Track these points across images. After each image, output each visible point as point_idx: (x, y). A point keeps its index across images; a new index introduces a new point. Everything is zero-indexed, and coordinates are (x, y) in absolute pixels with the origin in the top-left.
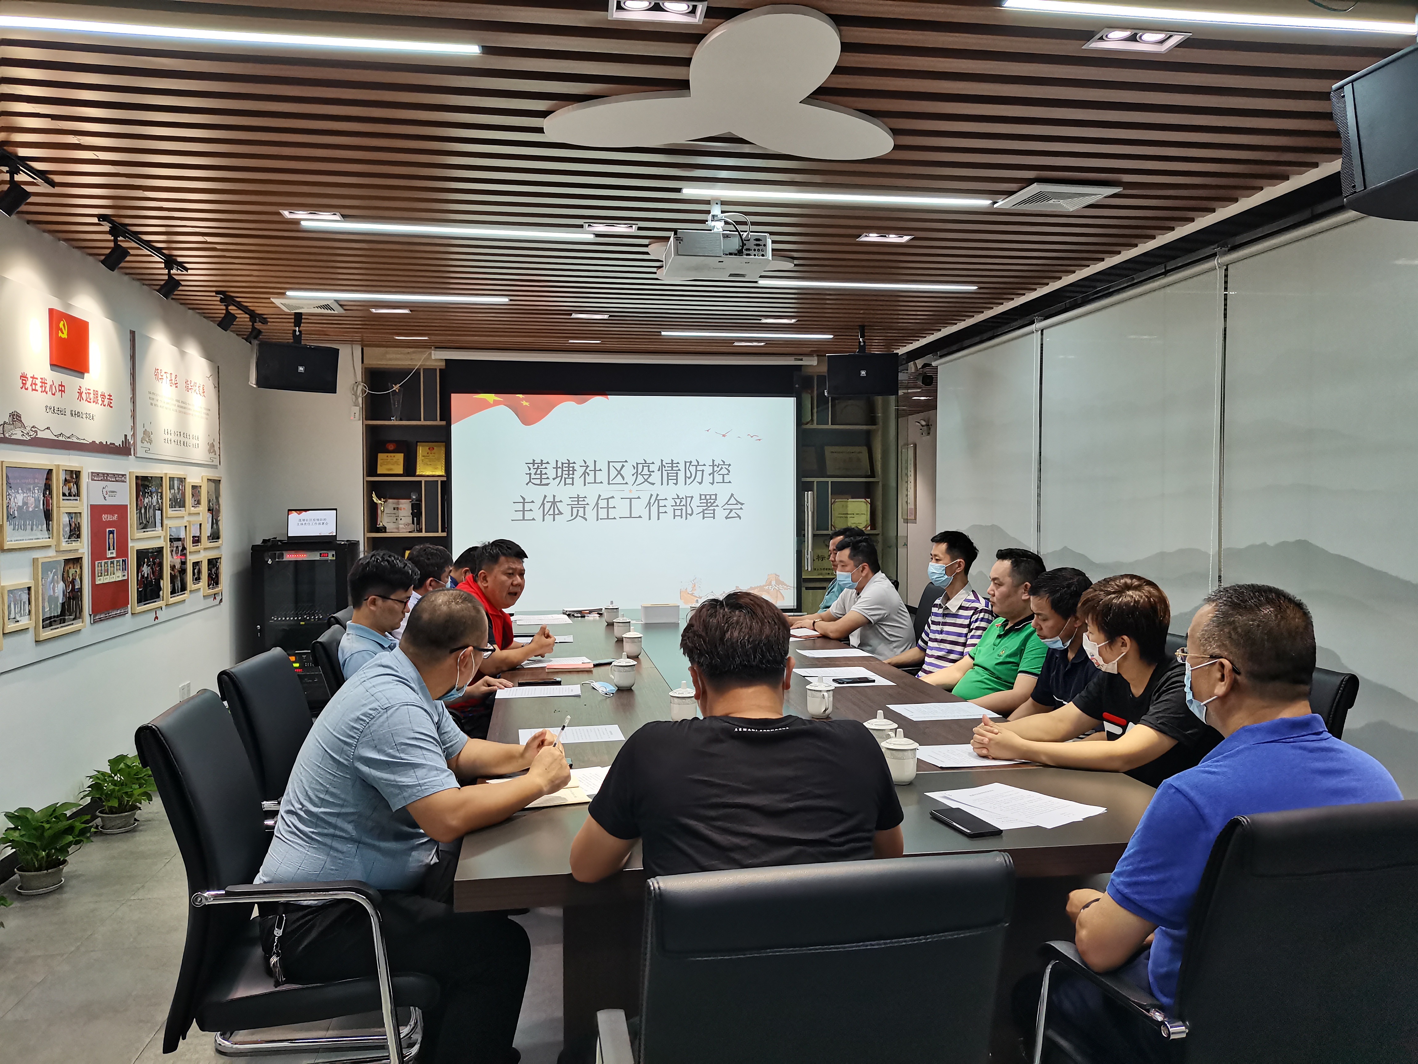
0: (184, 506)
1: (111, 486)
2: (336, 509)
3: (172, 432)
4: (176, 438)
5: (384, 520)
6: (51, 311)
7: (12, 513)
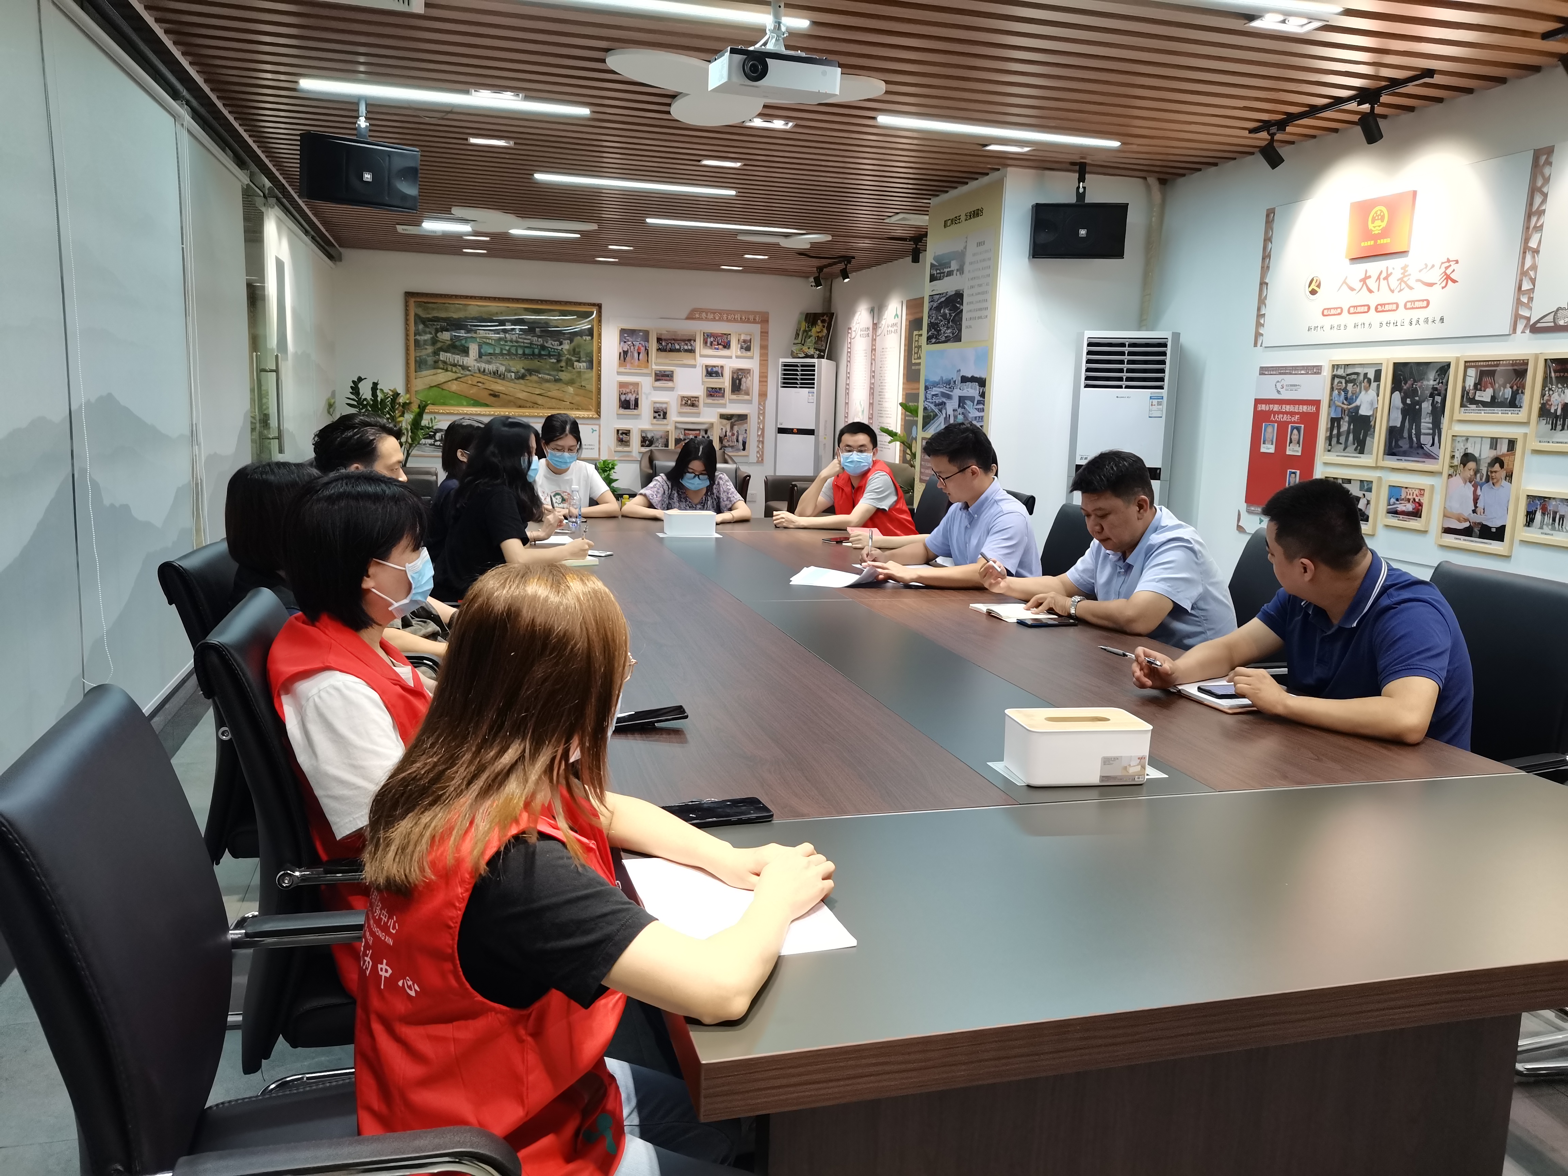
7: (1552, 411)
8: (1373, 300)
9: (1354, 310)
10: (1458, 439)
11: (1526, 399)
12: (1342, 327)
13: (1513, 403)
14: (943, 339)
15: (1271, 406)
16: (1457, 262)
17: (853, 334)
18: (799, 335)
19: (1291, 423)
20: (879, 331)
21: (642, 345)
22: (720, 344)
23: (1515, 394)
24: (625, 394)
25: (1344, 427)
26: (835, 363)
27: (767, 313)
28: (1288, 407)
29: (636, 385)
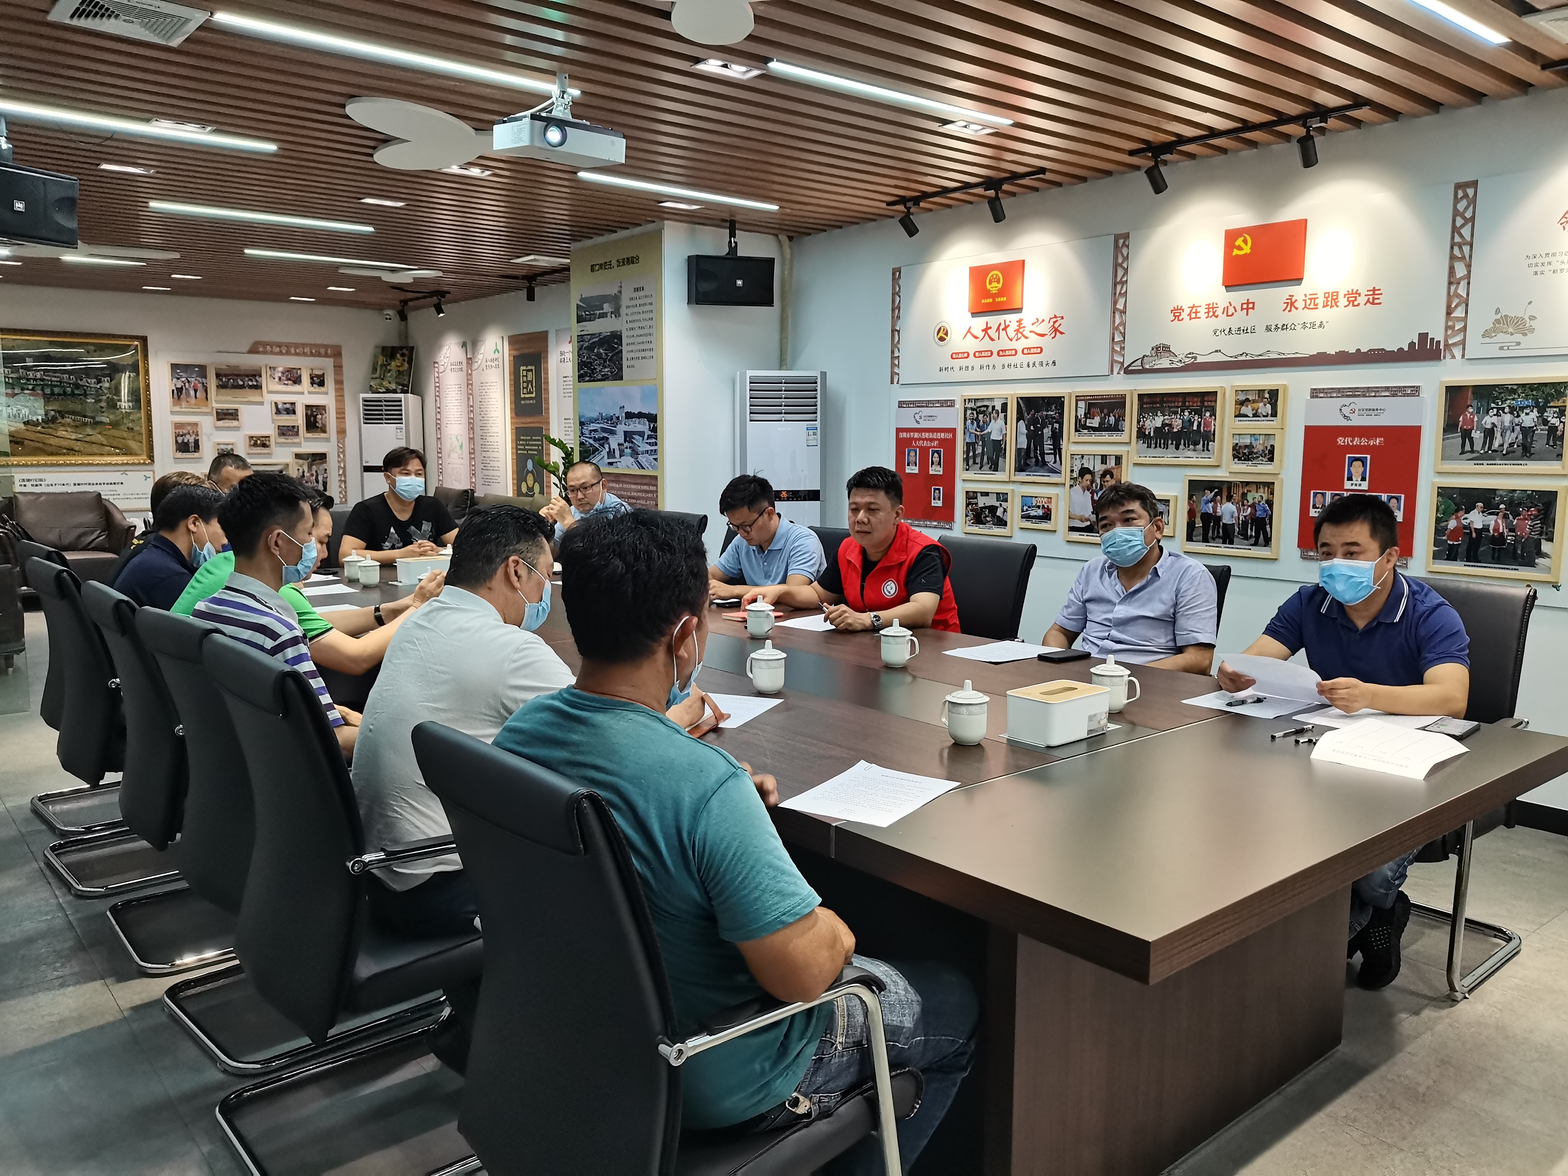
6: (1228, 232)
7: (1147, 433)
8: (995, 347)
9: (978, 354)
10: (1075, 457)
11: (1126, 424)
12: (970, 368)
13: (1116, 428)
14: (600, 377)
15: (912, 434)
16: (1062, 318)
17: (442, 369)
18: (376, 369)
19: (931, 447)
20: (475, 366)
21: (198, 381)
22: (290, 380)
23: (1117, 421)
24: (182, 436)
25: (979, 450)
26: (420, 398)
27: (340, 347)
28: (927, 434)
29: (196, 424)
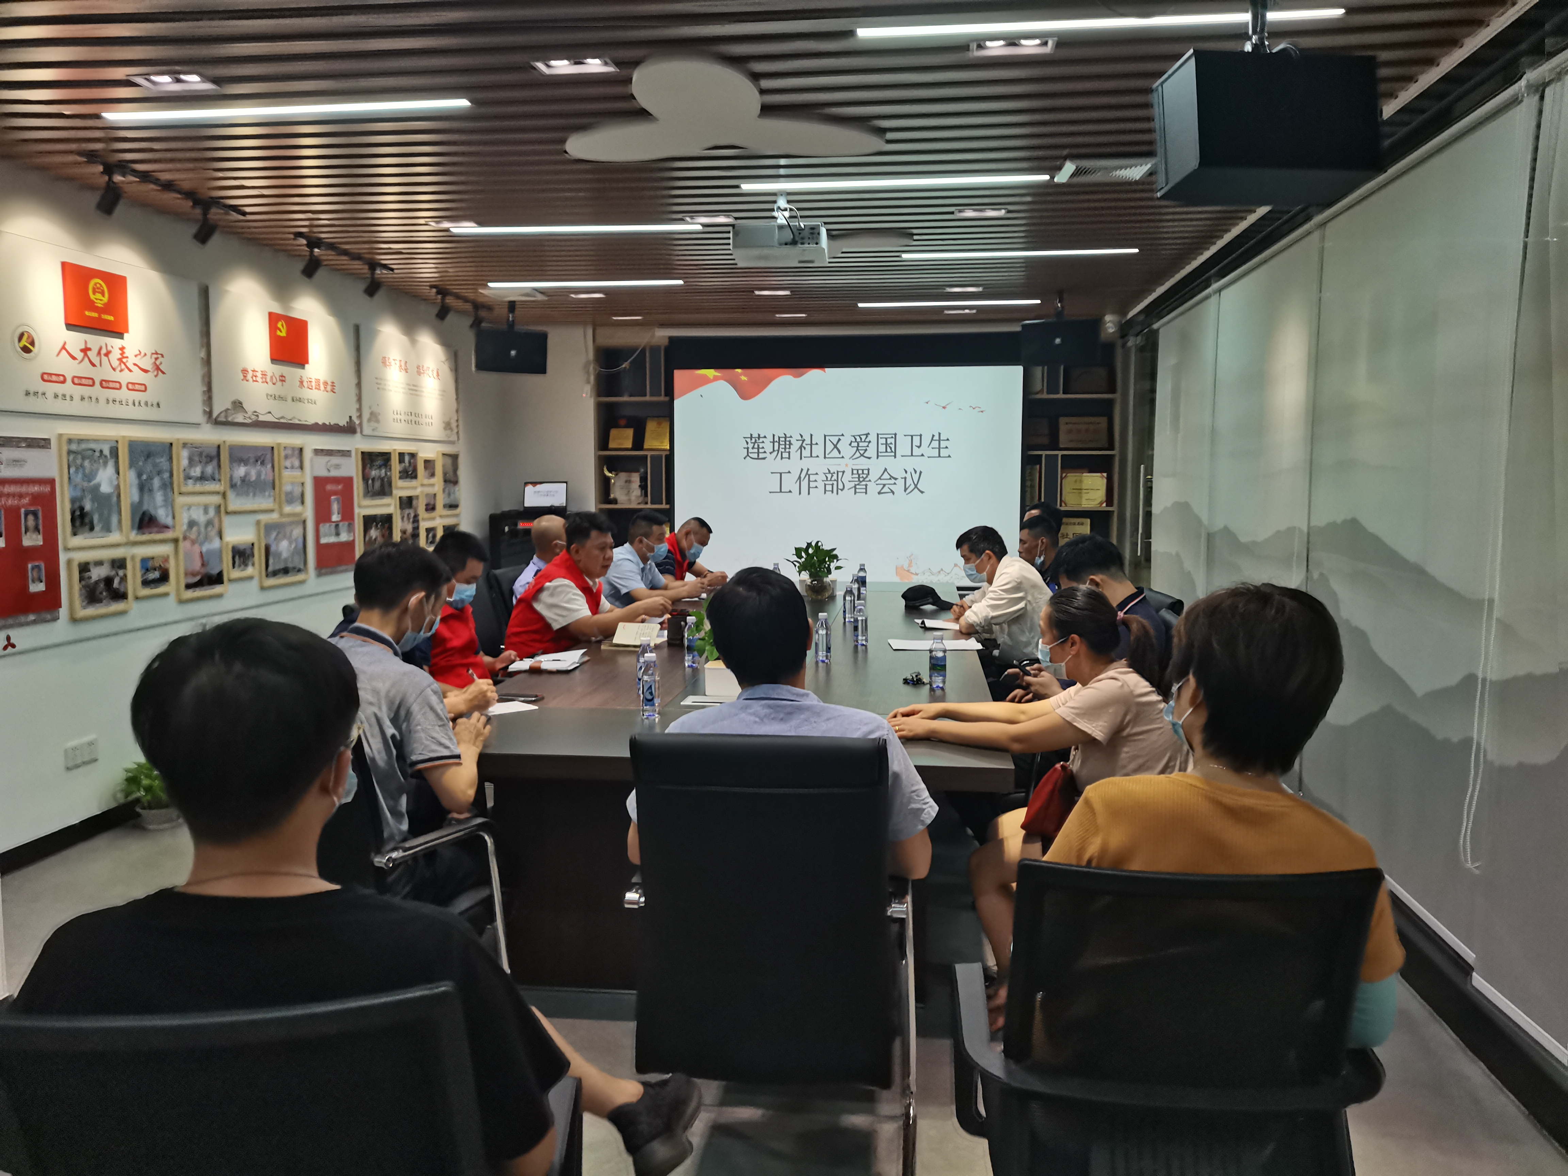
0: (416, 477)
1: (335, 460)
2: (566, 482)
3: (403, 413)
4: (407, 418)
5: (617, 493)
6: (270, 314)
8: (98, 375)
9: (78, 381)
12: (68, 398)
13: (213, 477)
16: (161, 354)
28: (13, 487)
